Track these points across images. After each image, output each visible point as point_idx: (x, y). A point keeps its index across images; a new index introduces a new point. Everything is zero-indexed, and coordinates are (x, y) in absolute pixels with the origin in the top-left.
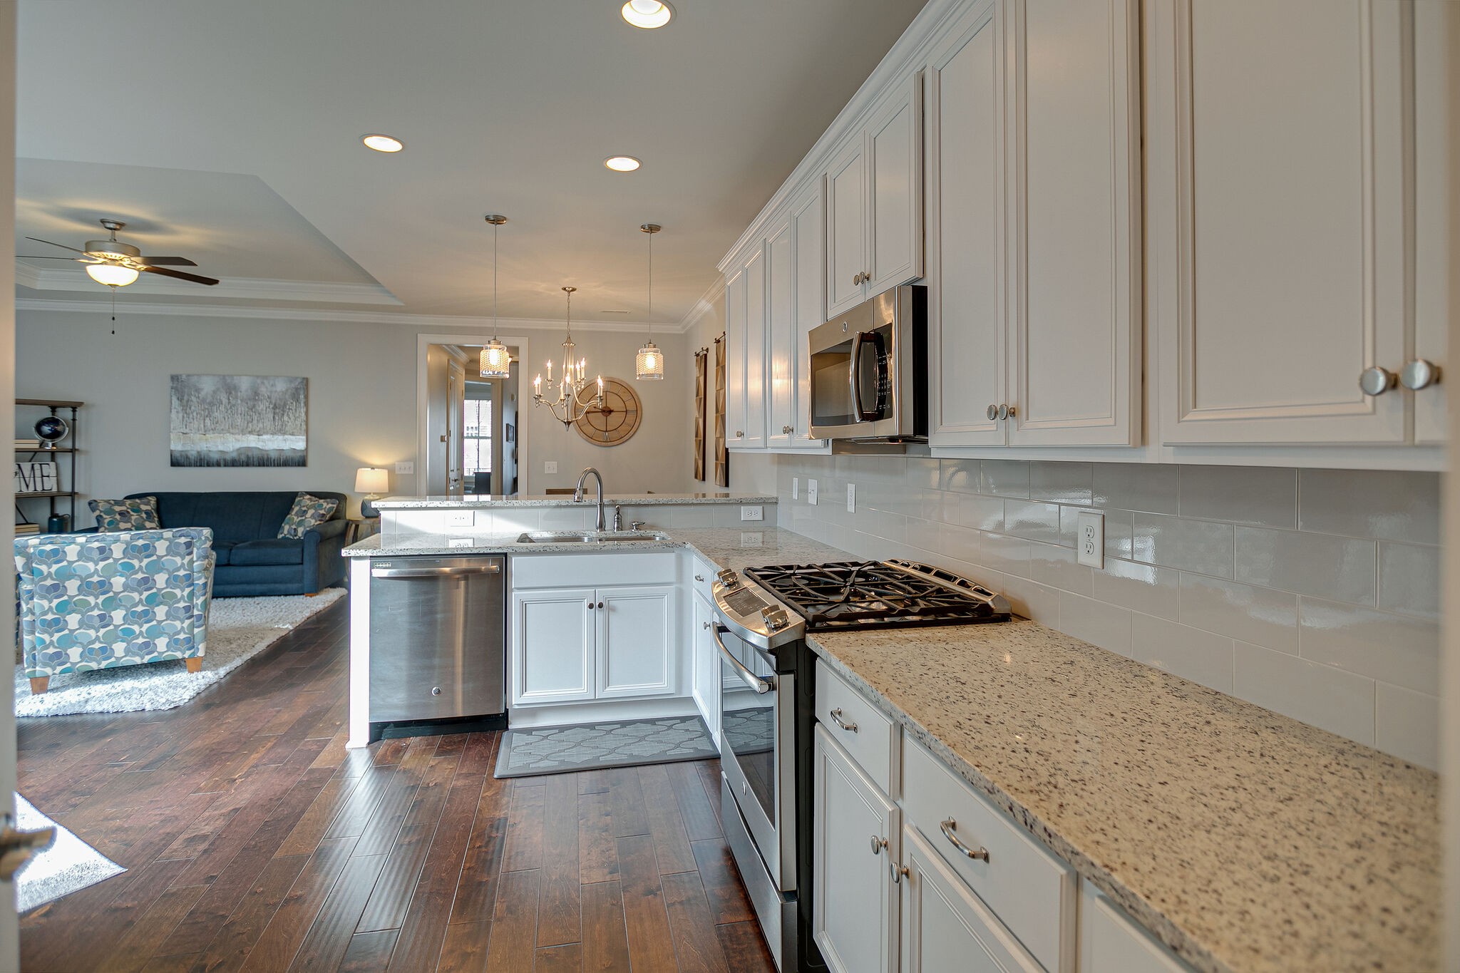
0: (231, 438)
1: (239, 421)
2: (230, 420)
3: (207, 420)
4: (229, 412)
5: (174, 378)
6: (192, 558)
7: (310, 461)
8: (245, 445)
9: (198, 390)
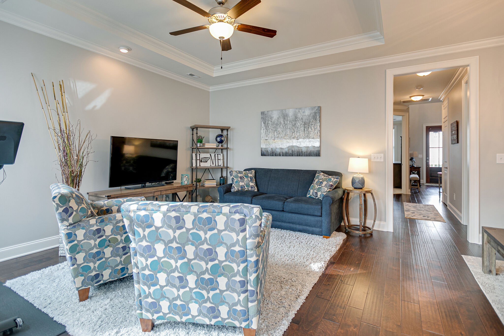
0: (285, 141)
1: (288, 131)
2: (285, 132)
3: (275, 133)
4: (284, 128)
5: (263, 113)
6: (246, 235)
7: (322, 153)
8: (291, 145)
9: (271, 118)
